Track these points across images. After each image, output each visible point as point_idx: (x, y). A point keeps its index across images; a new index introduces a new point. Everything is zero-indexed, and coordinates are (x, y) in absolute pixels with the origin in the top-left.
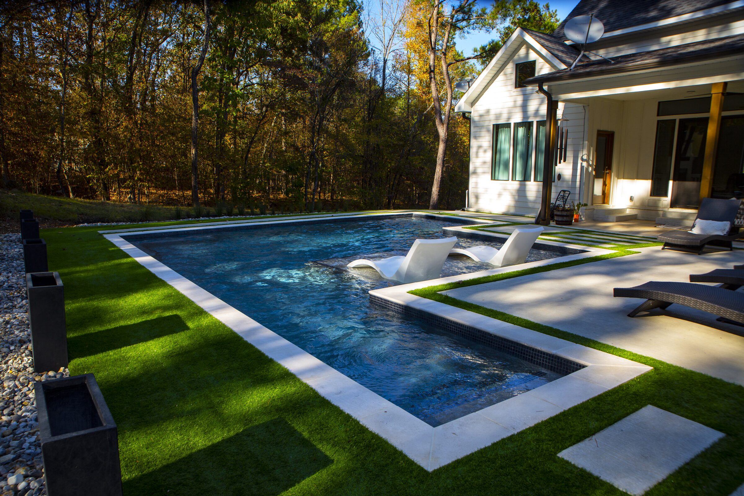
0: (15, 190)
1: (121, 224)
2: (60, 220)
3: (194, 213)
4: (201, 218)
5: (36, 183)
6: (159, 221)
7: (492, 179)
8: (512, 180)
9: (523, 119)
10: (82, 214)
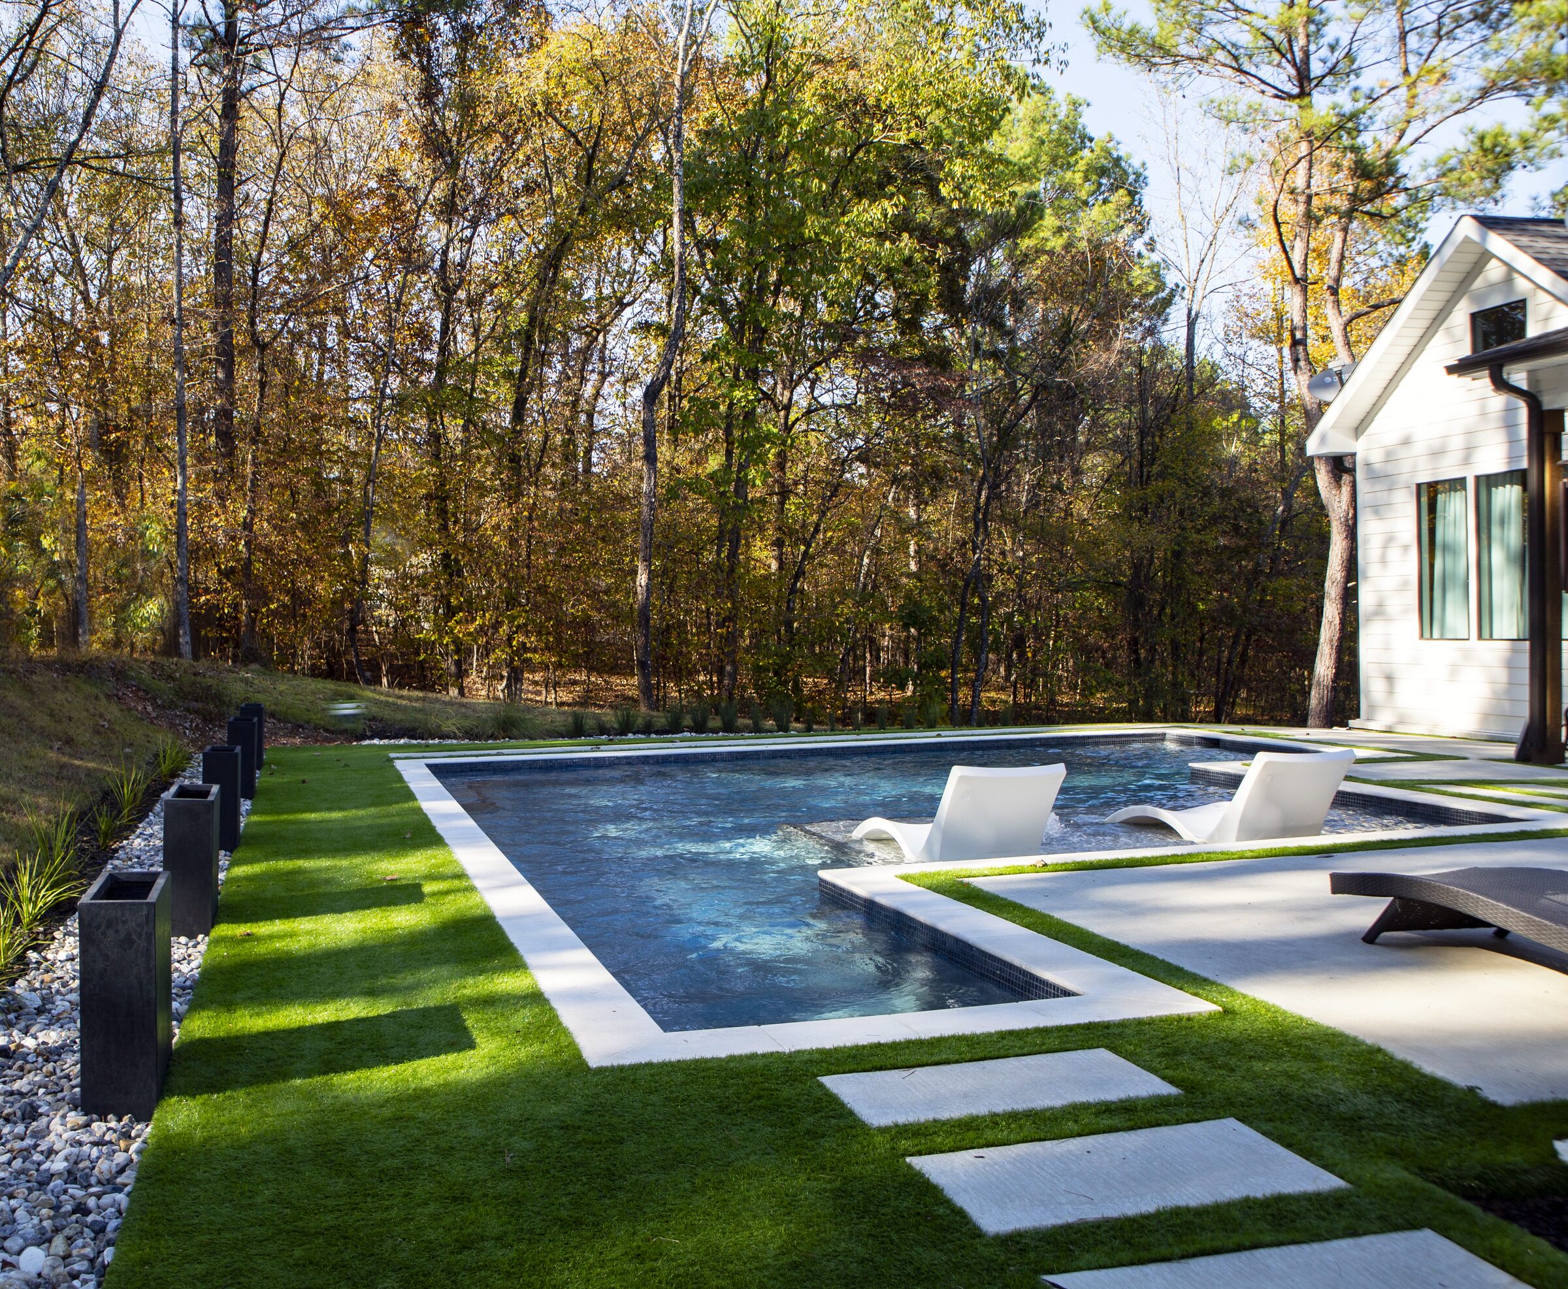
0: (254, 666)
1: (449, 742)
2: (327, 730)
3: (616, 726)
4: (630, 736)
5: (306, 650)
6: (531, 739)
7: (1422, 636)
8: (1480, 637)
9: (1509, 463)
10: (374, 719)
